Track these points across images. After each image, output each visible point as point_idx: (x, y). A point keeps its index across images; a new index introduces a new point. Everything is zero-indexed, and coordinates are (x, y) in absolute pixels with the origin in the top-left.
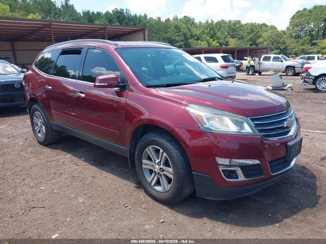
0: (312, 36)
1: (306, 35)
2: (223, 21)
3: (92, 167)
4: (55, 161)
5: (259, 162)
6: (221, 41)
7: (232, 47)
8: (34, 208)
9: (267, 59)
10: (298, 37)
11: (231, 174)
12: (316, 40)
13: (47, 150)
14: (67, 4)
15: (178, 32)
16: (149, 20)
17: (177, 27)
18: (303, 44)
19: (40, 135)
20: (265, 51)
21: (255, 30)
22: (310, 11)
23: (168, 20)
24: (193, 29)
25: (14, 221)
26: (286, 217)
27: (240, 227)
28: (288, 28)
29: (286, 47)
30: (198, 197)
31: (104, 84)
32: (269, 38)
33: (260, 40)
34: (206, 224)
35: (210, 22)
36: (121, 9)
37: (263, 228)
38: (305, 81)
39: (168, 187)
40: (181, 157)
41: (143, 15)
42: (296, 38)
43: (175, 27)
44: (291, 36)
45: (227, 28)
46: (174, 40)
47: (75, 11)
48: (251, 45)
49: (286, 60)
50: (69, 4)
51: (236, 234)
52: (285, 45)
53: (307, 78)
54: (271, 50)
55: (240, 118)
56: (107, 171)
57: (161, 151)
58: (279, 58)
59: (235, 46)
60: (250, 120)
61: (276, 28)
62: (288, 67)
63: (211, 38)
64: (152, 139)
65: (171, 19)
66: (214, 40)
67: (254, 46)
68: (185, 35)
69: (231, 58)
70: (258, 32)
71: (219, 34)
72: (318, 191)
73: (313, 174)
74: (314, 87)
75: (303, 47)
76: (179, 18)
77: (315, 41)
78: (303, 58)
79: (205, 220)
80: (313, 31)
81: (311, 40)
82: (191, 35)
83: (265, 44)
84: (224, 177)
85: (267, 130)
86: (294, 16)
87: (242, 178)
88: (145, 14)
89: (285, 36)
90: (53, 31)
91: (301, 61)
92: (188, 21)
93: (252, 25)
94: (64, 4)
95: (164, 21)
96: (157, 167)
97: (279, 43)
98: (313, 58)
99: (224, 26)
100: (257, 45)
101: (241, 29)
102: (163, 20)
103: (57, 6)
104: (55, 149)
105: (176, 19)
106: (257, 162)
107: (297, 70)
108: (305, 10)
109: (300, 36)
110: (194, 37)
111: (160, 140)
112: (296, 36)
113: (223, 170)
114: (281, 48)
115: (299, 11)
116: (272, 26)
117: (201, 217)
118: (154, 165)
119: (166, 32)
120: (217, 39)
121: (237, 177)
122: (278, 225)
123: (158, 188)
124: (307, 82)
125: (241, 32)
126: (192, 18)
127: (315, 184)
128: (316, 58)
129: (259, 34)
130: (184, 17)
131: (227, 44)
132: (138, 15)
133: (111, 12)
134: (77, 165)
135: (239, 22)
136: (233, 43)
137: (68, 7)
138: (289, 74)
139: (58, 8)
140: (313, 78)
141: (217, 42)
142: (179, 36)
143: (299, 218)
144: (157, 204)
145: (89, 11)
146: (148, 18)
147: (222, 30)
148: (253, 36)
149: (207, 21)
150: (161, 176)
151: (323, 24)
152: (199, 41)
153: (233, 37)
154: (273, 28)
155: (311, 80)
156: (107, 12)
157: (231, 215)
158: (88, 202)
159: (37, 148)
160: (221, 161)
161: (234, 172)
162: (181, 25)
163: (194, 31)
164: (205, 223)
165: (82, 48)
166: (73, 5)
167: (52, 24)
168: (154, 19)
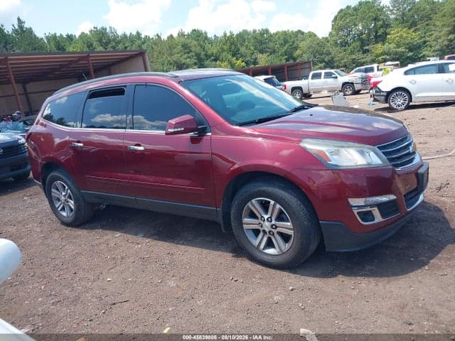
0: (362, 41)
1: (354, 40)
2: (245, 32)
3: (161, 243)
4: (103, 243)
5: (395, 197)
6: (247, 59)
7: (263, 65)
8: (114, 304)
9: (317, 76)
10: (345, 44)
11: (367, 216)
12: (368, 45)
13: (82, 233)
14: (21, 27)
15: (188, 53)
16: (145, 40)
17: (185, 46)
18: (352, 53)
19: (64, 214)
20: (307, 66)
21: (290, 40)
22: (355, 9)
23: (171, 36)
24: (208, 46)
25: (99, 324)
26: (432, 258)
27: (386, 278)
28: (330, 33)
29: (332, 58)
30: (328, 252)
31: (179, 129)
32: (309, 48)
33: (298, 52)
34: (345, 282)
35: (228, 34)
36: (103, 29)
37: (411, 274)
38: (375, 100)
39: (286, 247)
40: (302, 206)
41: (134, 33)
42: (342, 46)
43: (182, 46)
44: (336, 43)
45: (253, 41)
46: (184, 64)
47: (35, 36)
48: (287, 60)
49: (340, 75)
50: (25, 26)
51: (384, 286)
52: (330, 56)
53: (377, 96)
54: (315, 64)
55: (366, 148)
56: (183, 244)
57: (272, 202)
58: (332, 74)
59: (267, 64)
60: (377, 149)
61: (315, 36)
62: (345, 84)
63: (233, 56)
64: (257, 189)
65: (175, 35)
66: (237, 59)
67: (291, 62)
68: (198, 55)
69: (275, 80)
70: (293, 42)
71: (243, 50)
72: (451, 225)
73: (437, 207)
74: (387, 105)
75: (354, 57)
76: (186, 33)
77: (367, 48)
78: (359, 71)
79: (341, 278)
80: (362, 34)
81: (362, 47)
82: (206, 55)
83: (305, 57)
84: (360, 220)
85: (395, 158)
86: (336, 18)
87: (378, 218)
88: (138, 32)
89: (328, 44)
90: (12, 68)
91: (359, 75)
92: (198, 35)
93: (285, 33)
94: (17, 27)
95: (166, 39)
96: (267, 224)
97: (322, 54)
98: (371, 70)
99: (248, 38)
100: (295, 59)
101: (270, 40)
102: (164, 37)
103: (5, 31)
104: (93, 228)
105: (181, 35)
106: (393, 197)
107: (357, 87)
108: (348, 7)
109: (347, 43)
110: (210, 57)
111: (270, 189)
112: (341, 43)
113: (358, 213)
114: (326, 60)
115: (342, 10)
116: (310, 32)
117: (336, 276)
118: (262, 222)
119: (171, 54)
120: (242, 56)
121: (373, 219)
122: (426, 267)
123: (271, 251)
124: (377, 101)
125: (271, 45)
126: (204, 32)
127: (444, 218)
128: (376, 69)
129: (295, 45)
130: (193, 31)
131: (255, 63)
132: (128, 35)
133: (89, 33)
134: (139, 244)
135: (267, 31)
136: (263, 60)
137: (24, 32)
138: (347, 93)
139: (9, 35)
140: (385, 94)
141: (243, 61)
142: (189, 57)
143: (445, 256)
144: (273, 271)
145: (55, 34)
146: (143, 36)
147: (246, 43)
148: (288, 48)
149: (225, 34)
150: (273, 234)
151: (373, 25)
152: (218, 62)
153: (262, 52)
154: (312, 35)
155: (383, 98)
156: (83, 33)
157: (368, 267)
158: (184, 285)
159: (66, 232)
160: (355, 202)
161: (370, 212)
162: (191, 42)
163: (209, 49)
164: (343, 281)
165: (125, 86)
166: (31, 28)
167: (9, 58)
168: (151, 37)
